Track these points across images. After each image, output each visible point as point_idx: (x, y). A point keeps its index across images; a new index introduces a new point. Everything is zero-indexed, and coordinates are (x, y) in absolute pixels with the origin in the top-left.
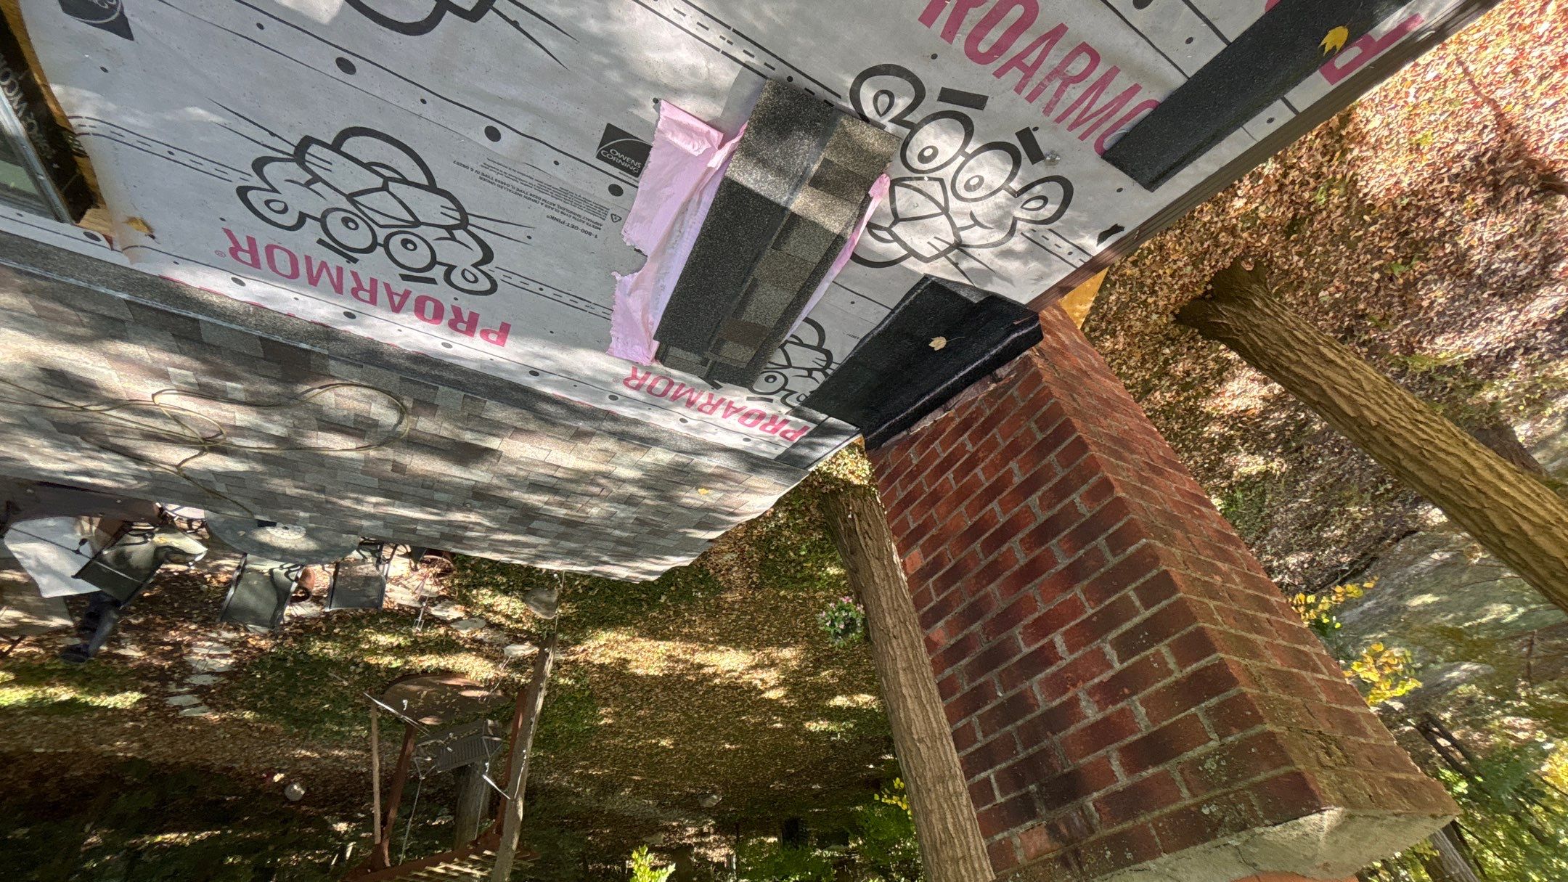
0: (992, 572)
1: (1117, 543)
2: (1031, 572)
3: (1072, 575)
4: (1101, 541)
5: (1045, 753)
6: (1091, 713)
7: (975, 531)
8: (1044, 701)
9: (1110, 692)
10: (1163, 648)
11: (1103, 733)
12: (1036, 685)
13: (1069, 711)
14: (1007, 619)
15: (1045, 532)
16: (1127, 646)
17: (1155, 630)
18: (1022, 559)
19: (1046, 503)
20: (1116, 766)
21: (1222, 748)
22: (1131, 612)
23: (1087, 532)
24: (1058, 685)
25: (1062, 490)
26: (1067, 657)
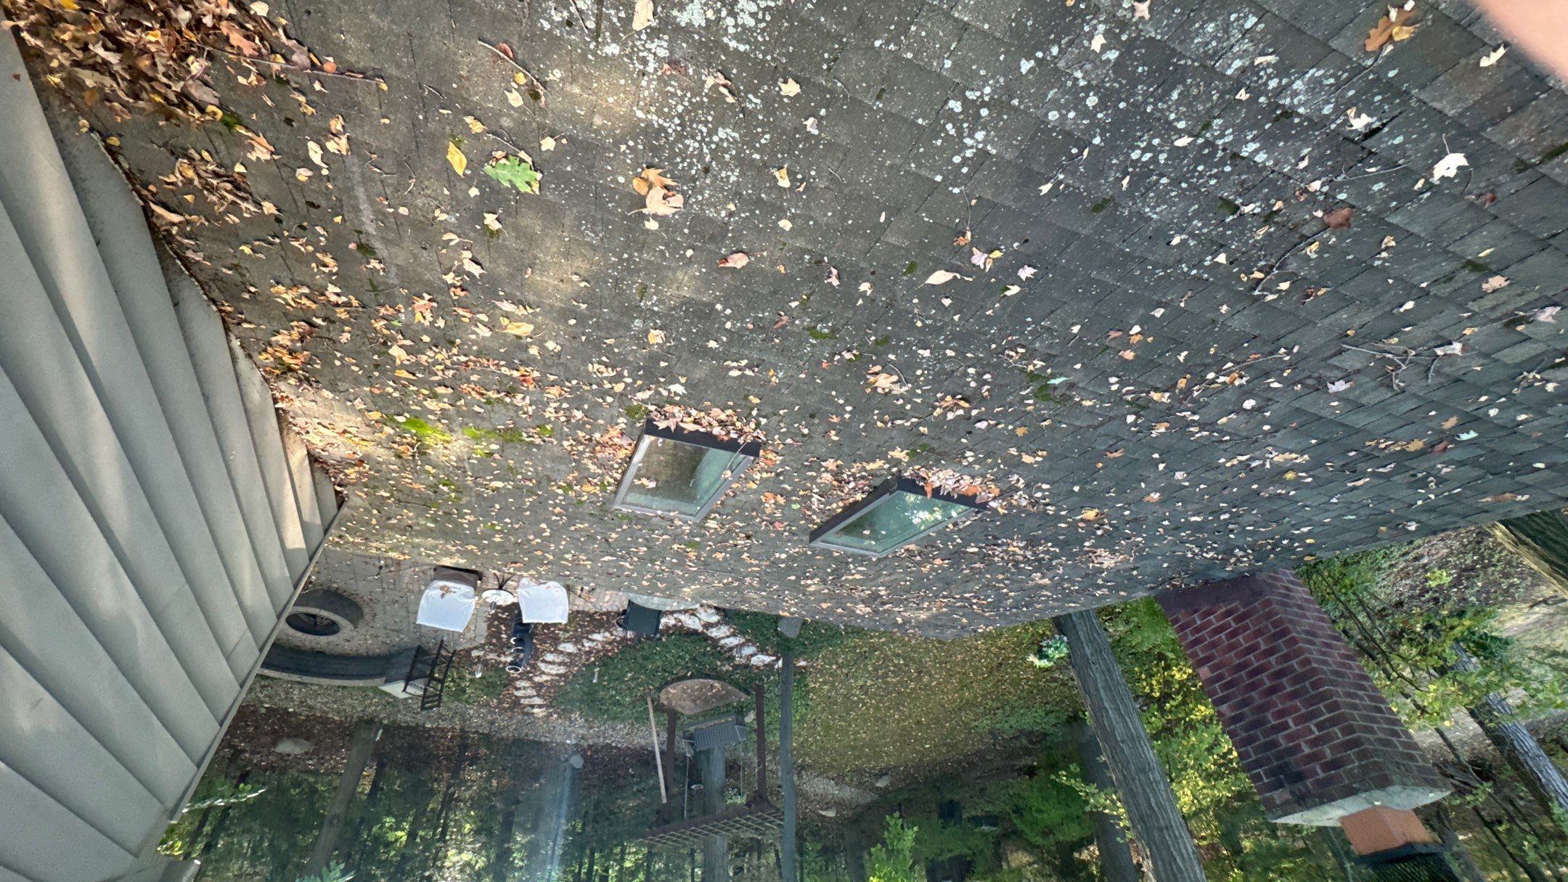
0: (1253, 687)
1: (1316, 685)
2: (1272, 690)
3: (1293, 695)
4: (1307, 683)
5: (1286, 764)
6: (1307, 750)
7: (1241, 667)
8: (1284, 744)
9: (1314, 743)
10: (1336, 729)
11: (1313, 758)
12: (1281, 737)
13: (1297, 749)
14: (1262, 709)
15: (1279, 674)
16: (1320, 726)
17: (1333, 722)
18: (1268, 684)
19: (1278, 662)
20: (1319, 770)
21: (1360, 766)
22: (1322, 714)
23: (1299, 679)
24: (1290, 738)
25: (1286, 658)
26: (1293, 727)
